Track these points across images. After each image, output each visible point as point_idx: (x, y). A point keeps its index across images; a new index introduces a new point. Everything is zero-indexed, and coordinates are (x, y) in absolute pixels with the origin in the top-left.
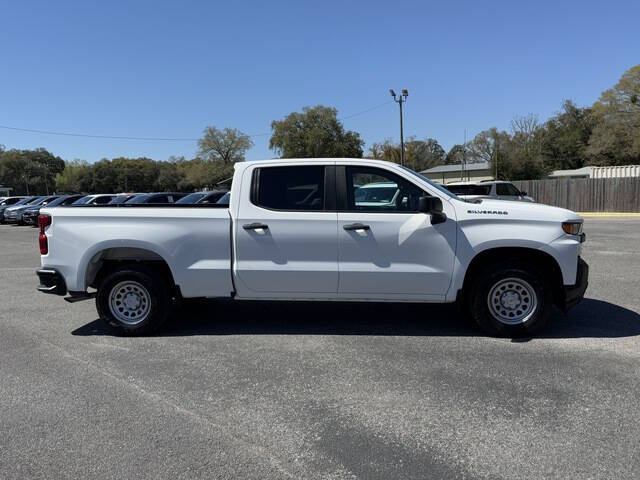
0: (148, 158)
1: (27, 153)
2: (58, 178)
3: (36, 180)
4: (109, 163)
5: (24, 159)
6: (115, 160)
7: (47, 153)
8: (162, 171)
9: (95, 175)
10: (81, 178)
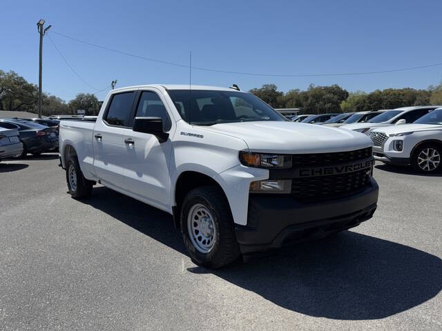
0: (411, 88)
1: (326, 89)
2: (343, 105)
3: (328, 105)
4: (380, 93)
5: (324, 92)
6: (385, 91)
7: (338, 87)
8: (418, 98)
9: (367, 101)
10: (358, 103)
